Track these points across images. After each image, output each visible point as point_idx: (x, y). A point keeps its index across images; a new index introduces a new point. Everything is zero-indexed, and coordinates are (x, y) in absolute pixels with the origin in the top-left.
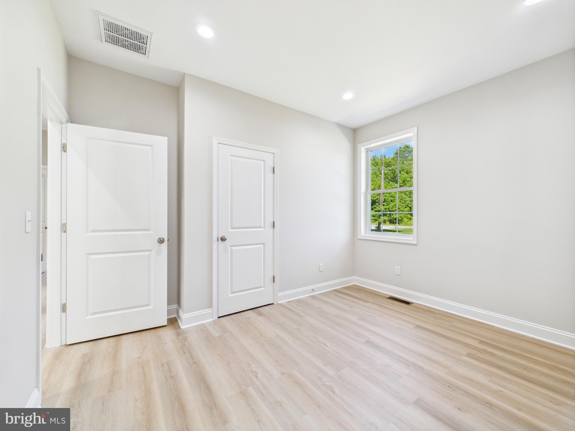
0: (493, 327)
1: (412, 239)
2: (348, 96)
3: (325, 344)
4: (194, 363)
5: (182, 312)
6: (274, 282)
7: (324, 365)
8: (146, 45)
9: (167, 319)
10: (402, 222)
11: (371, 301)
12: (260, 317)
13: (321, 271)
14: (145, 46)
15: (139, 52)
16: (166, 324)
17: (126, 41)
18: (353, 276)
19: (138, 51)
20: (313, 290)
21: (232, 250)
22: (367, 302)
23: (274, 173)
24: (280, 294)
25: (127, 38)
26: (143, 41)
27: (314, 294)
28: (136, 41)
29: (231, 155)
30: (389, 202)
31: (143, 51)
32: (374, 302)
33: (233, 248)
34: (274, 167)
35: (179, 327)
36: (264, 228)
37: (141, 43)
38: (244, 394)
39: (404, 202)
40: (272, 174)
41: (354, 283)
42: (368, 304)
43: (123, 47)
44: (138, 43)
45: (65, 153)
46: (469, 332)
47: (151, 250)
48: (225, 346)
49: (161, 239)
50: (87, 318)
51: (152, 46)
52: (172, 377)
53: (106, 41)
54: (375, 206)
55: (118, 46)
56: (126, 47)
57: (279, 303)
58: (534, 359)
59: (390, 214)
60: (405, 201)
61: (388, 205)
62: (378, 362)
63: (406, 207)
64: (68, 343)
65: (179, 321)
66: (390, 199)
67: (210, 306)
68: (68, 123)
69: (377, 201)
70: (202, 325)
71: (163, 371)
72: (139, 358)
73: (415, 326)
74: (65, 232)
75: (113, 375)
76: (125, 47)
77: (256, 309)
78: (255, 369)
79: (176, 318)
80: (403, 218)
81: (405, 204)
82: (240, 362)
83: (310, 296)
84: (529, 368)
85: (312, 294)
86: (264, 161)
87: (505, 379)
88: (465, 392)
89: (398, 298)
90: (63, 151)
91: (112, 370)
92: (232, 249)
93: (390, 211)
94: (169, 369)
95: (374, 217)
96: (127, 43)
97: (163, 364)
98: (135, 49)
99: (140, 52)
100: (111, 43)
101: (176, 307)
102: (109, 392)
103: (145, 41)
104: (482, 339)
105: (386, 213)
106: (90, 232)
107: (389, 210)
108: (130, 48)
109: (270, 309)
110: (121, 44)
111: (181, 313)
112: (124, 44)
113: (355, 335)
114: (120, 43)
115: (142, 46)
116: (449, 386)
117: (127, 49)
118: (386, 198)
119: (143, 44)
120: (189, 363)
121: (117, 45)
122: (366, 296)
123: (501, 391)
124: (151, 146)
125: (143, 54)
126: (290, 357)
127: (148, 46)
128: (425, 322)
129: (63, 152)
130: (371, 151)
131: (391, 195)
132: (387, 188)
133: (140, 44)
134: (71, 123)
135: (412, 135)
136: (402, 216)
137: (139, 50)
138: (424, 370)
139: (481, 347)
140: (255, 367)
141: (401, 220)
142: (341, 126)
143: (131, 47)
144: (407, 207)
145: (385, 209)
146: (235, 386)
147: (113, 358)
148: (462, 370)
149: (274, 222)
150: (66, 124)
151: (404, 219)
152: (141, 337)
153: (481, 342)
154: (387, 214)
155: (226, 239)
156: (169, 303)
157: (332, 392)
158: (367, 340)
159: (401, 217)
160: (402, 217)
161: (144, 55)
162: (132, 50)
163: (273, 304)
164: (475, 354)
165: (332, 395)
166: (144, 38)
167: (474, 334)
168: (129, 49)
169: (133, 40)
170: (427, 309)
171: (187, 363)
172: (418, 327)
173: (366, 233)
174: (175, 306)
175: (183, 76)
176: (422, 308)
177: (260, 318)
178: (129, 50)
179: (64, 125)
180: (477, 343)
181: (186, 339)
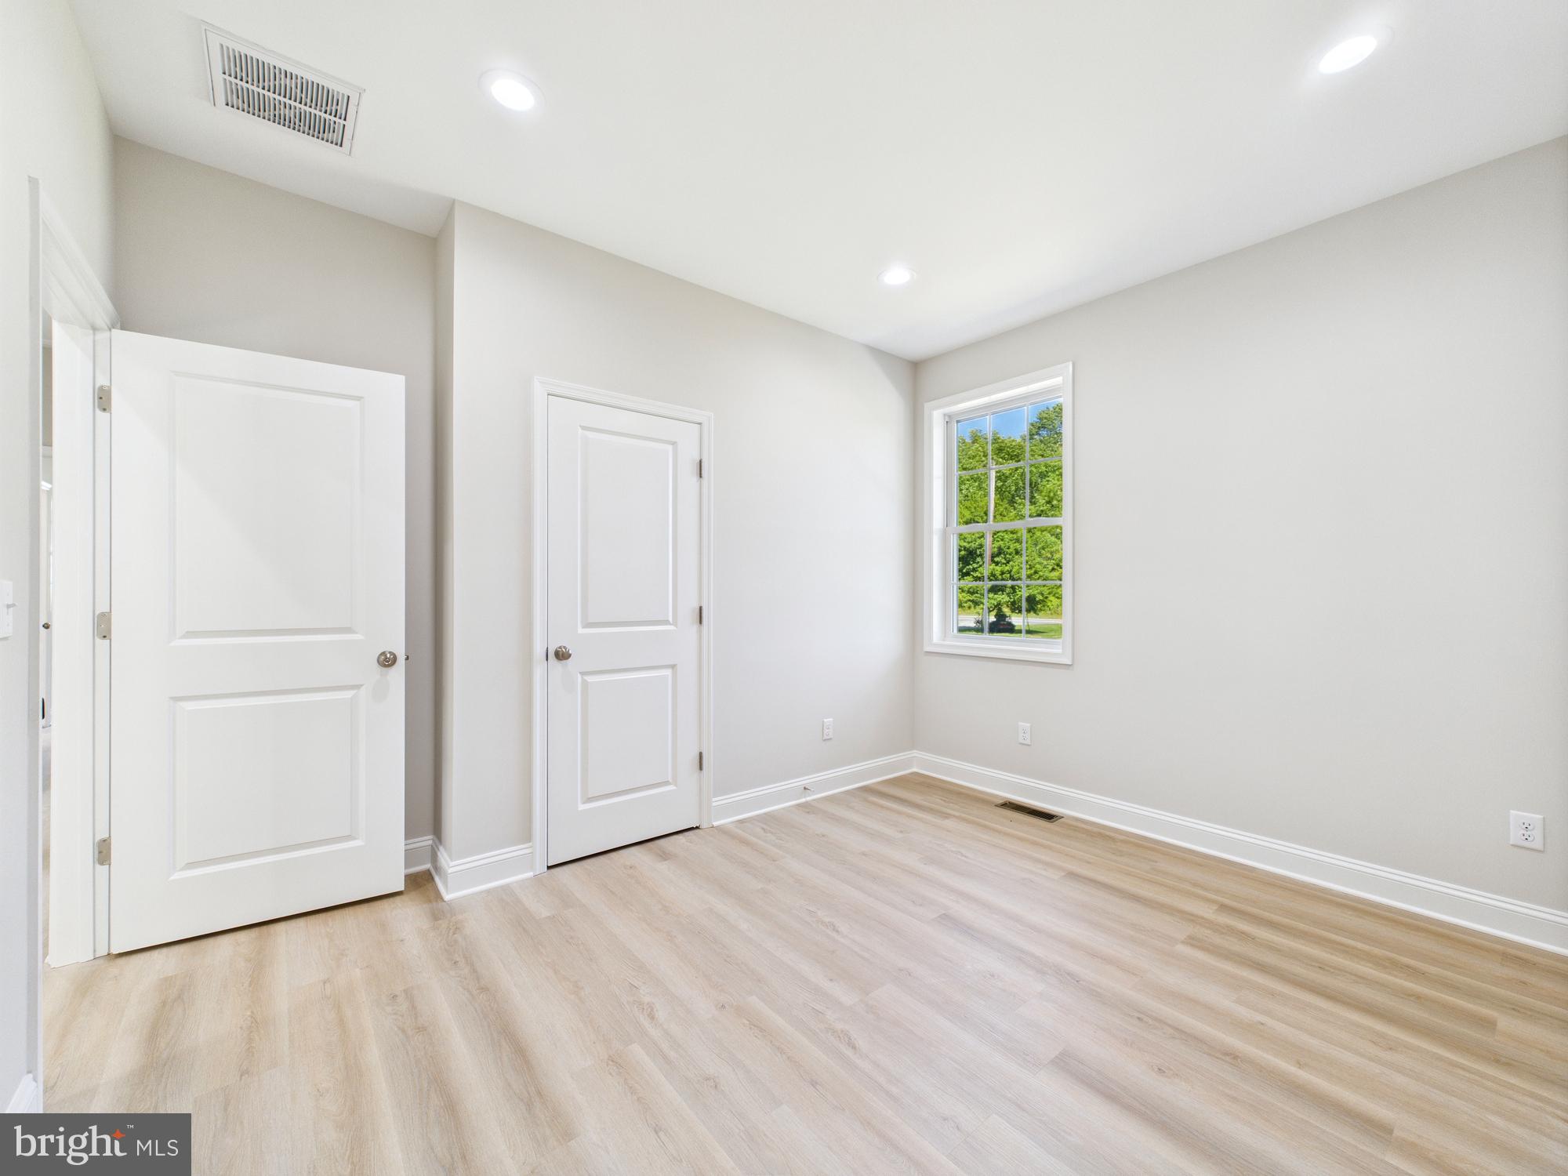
0: (1252, 869)
1: (1060, 651)
2: (897, 276)
3: (834, 926)
4: (482, 988)
5: (445, 855)
6: (701, 768)
7: (831, 980)
8: (345, 120)
9: (405, 876)
10: (1043, 608)
11: (957, 814)
12: (666, 862)
13: (828, 738)
14: (342, 122)
15: (323, 139)
16: (402, 888)
17: (285, 107)
18: (910, 750)
19: (320, 136)
20: (805, 788)
21: (585, 684)
22: (947, 816)
23: (701, 477)
24: (718, 801)
25: (290, 99)
26: (337, 110)
27: (809, 799)
28: (316, 109)
29: (584, 428)
30: (1010, 555)
31: (336, 137)
32: (964, 815)
33: (590, 679)
34: (701, 461)
35: (438, 896)
36: (675, 624)
37: (330, 114)
38: (617, 1063)
39: (1049, 556)
40: (695, 478)
41: (915, 770)
42: (949, 823)
43: (277, 121)
44: (323, 115)
45: (106, 415)
46: (1195, 885)
47: (358, 687)
48: (567, 941)
49: (388, 655)
50: (172, 878)
51: (362, 124)
52: (421, 1029)
53: (227, 105)
54: (975, 566)
55: (264, 118)
56: (287, 123)
57: (716, 824)
58: (1342, 944)
59: (1013, 587)
60: (1052, 553)
61: (1008, 563)
62: (969, 967)
63: (1053, 569)
64: (115, 951)
65: (437, 879)
66: (1013, 546)
67: (527, 837)
68: (113, 330)
69: (978, 553)
70: (505, 888)
71: (395, 1014)
72: (325, 983)
73: (1063, 874)
74: (105, 637)
75: (251, 1032)
76: (282, 123)
77: (653, 843)
78: (647, 999)
79: (430, 874)
80: (1047, 598)
81: (1049, 559)
82: (609, 981)
83: (799, 805)
84: (1331, 967)
85: (803, 800)
86: (674, 444)
87: (1272, 994)
88: (1177, 1029)
89: (1025, 805)
90: (99, 407)
91: (249, 1018)
92: (587, 682)
93: (1014, 580)
94: (413, 1007)
95: (972, 593)
96: (290, 113)
97: (395, 997)
98: (312, 128)
99: (325, 139)
100: (243, 110)
101: (430, 842)
102: (241, 1076)
103: (341, 109)
104: (1227, 901)
105: (1003, 582)
106: (181, 638)
107: (1010, 576)
108: (297, 126)
109: (690, 842)
110: (272, 114)
111: (443, 857)
112: (280, 115)
113: (913, 902)
114: (270, 111)
115: (332, 123)
116: (1139, 1018)
117: (289, 127)
118: (1003, 546)
119: (335, 116)
120: (469, 991)
121: (259, 116)
122: (944, 801)
123: (1262, 1024)
124: (359, 398)
125: (336, 144)
126: (742, 963)
127: (349, 124)
128: (1089, 863)
129: (99, 412)
130: (958, 422)
131: (1015, 536)
132: (1006, 518)
133: (327, 116)
134: (123, 328)
135: (1061, 381)
136: (1046, 591)
137: (324, 132)
138: (1081, 982)
139: (1224, 919)
140: (648, 993)
141: (1043, 601)
142: (881, 355)
143: (302, 124)
144: (1056, 567)
145: (1003, 573)
146: (594, 1043)
147: (250, 985)
148: (1173, 978)
149: (701, 609)
150: (109, 332)
151: (1050, 598)
152: (330, 925)
153: (1223, 908)
154: (1005, 586)
155: (570, 655)
156: (410, 832)
157: (849, 1046)
158: (944, 912)
159: (1042, 594)
160: (1045, 594)
161: (338, 147)
162: (304, 132)
163: (697, 828)
164: (1206, 939)
165: (849, 1052)
166: (338, 100)
167: (1206, 889)
168: (294, 129)
169: (306, 105)
170: (1095, 830)
171: (461, 989)
172: (1072, 875)
173: (945, 636)
174: (427, 841)
175: (449, 208)
176: (1083, 828)
177: (663, 867)
178: (296, 131)
179: (102, 336)
180: (1211, 911)
181: (458, 929)
